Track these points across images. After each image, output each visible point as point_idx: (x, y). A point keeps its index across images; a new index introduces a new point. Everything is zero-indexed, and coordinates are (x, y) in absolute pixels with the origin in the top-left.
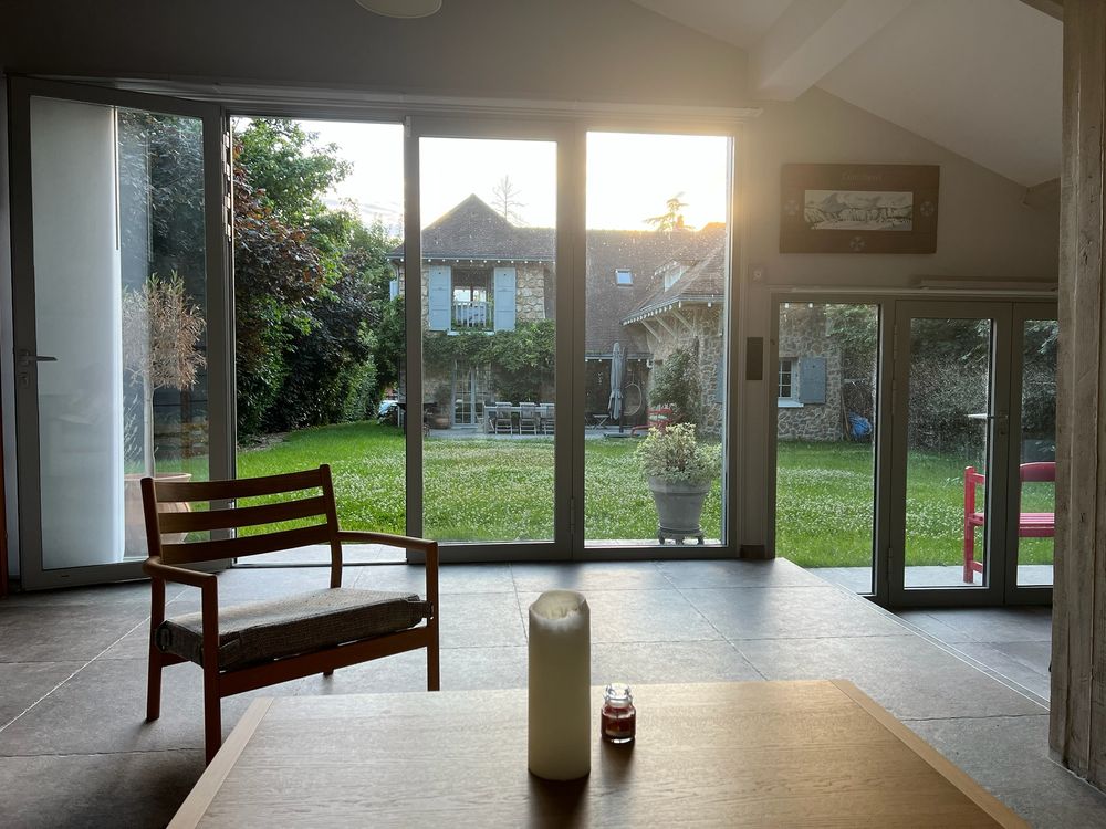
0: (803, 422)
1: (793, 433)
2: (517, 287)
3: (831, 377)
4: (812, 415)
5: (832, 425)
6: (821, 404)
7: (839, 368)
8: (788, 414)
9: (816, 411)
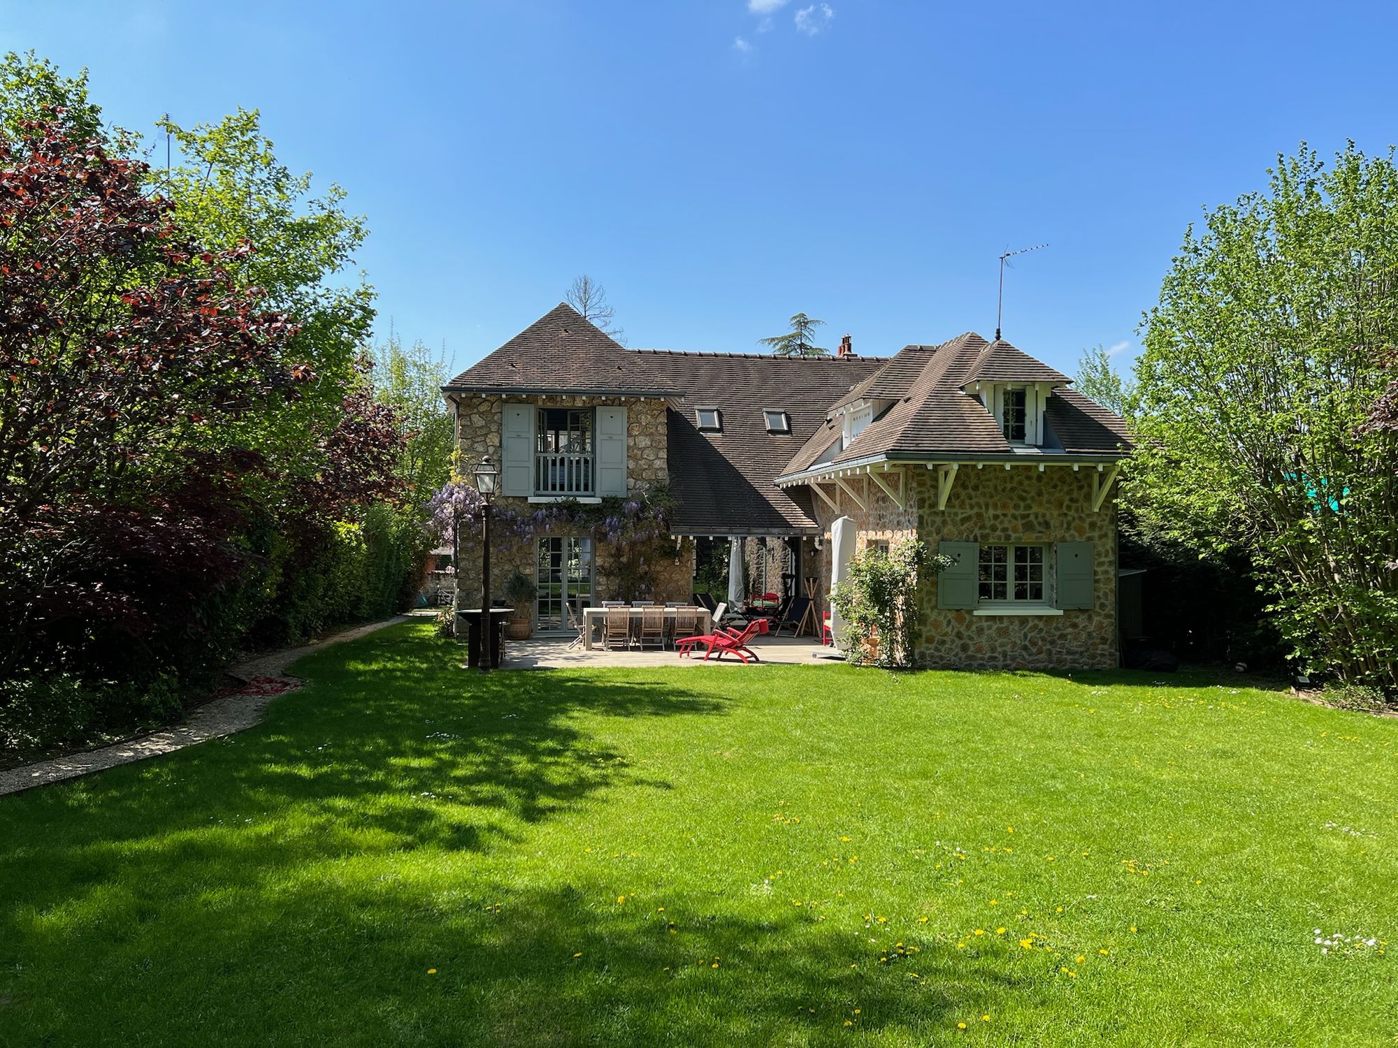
0: (1063, 637)
1: (1049, 652)
2: (629, 435)
3: (1099, 569)
4: (1075, 626)
5: (1104, 640)
6: (1087, 610)
7: (1111, 557)
8: (1041, 625)
9: (1081, 620)
